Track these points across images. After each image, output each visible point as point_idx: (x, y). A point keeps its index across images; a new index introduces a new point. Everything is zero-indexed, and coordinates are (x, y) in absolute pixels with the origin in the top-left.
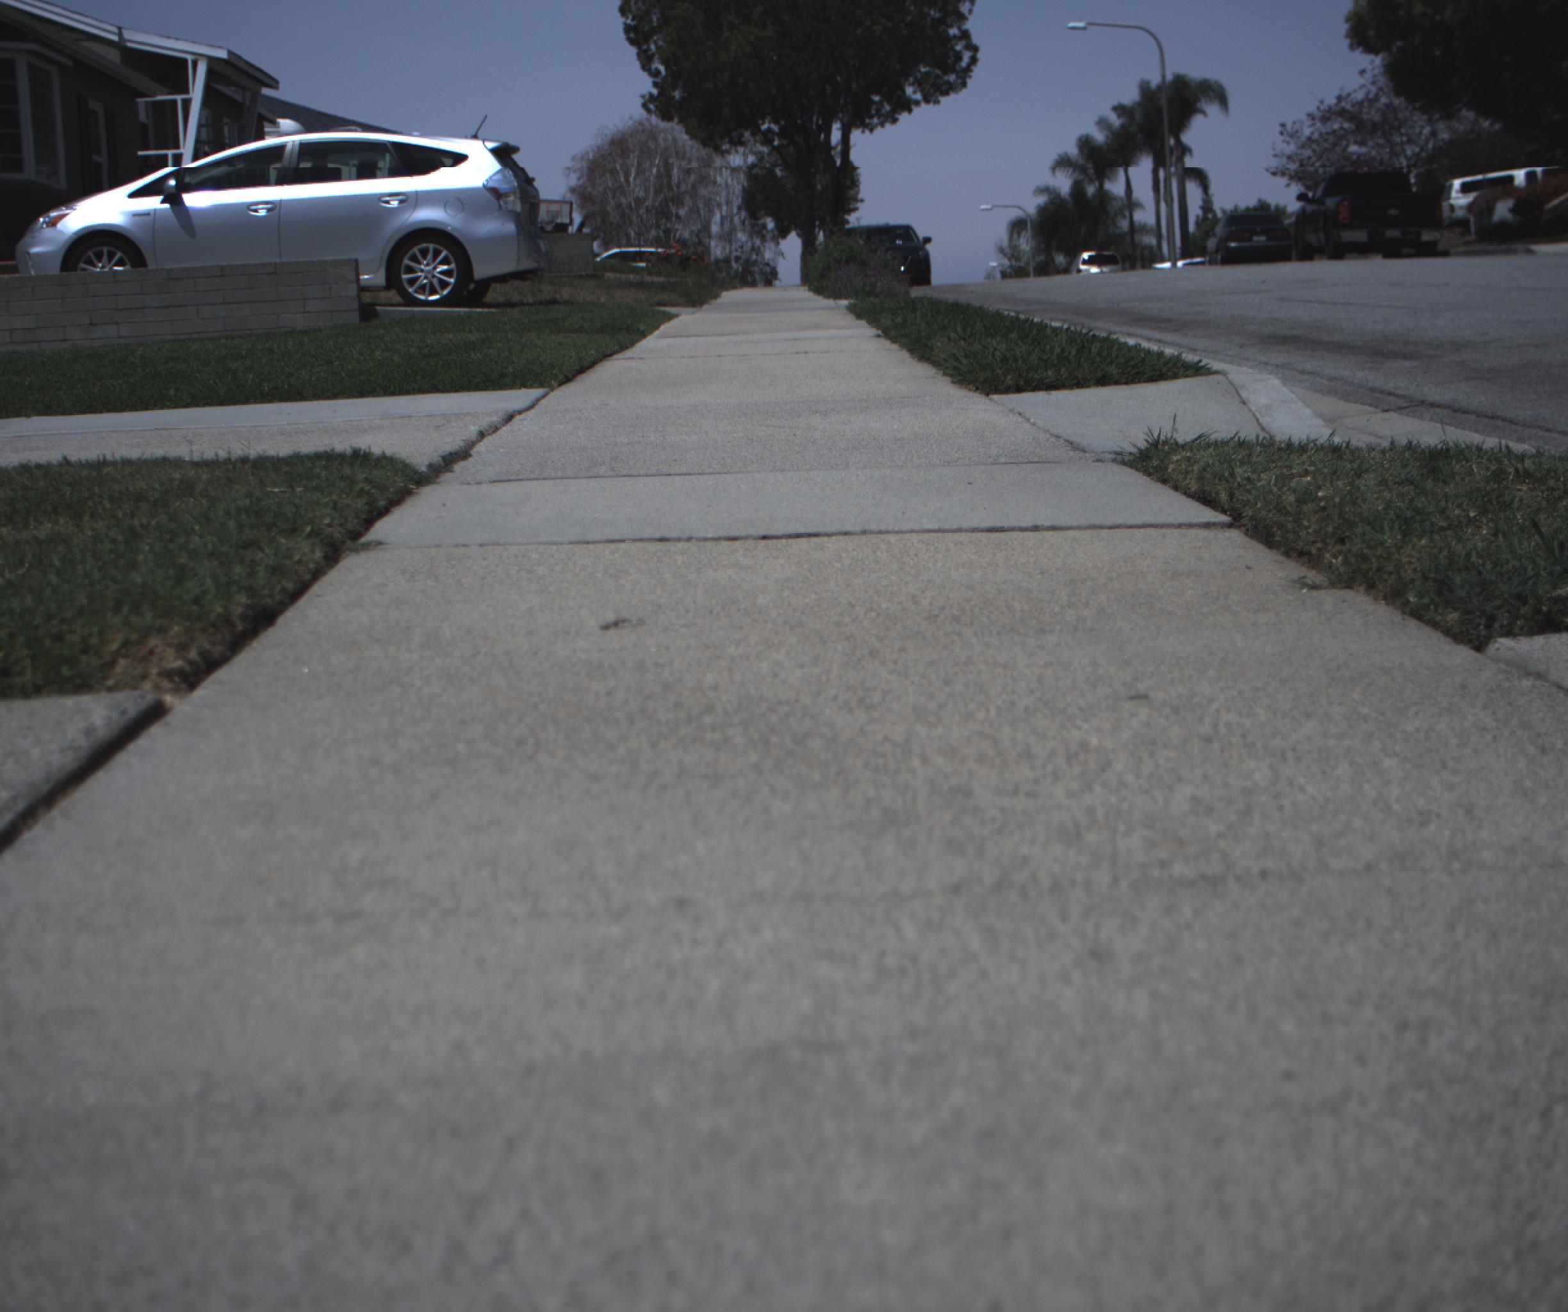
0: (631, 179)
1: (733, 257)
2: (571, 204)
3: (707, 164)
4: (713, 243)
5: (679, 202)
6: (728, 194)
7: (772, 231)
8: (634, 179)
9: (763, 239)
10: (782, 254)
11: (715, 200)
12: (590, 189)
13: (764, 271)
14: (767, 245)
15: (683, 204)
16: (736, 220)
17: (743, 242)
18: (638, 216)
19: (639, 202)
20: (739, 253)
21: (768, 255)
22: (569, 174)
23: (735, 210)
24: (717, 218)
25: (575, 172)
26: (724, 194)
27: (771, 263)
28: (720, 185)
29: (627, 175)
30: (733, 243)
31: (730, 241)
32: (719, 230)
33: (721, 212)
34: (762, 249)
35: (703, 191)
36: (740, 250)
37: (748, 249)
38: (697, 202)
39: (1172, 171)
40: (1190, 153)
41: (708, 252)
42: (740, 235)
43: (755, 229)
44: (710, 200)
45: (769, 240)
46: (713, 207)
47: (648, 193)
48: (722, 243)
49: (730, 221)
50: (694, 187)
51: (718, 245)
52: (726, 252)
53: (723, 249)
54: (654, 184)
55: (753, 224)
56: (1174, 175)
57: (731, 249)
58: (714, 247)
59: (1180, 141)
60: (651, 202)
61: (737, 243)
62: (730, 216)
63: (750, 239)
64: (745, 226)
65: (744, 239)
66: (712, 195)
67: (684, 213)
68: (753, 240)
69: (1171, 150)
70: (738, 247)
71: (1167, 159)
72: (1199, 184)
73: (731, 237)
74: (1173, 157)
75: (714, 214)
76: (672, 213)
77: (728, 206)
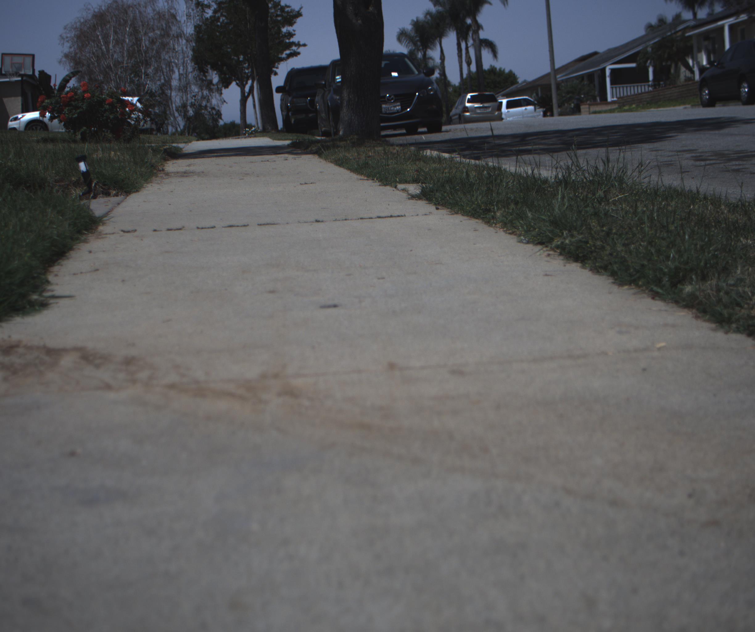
0: (111, 46)
1: (188, 104)
3: (166, 33)
4: (173, 94)
5: (147, 64)
6: (184, 58)
7: (217, 84)
8: (114, 47)
9: (211, 90)
10: (225, 101)
11: (174, 62)
12: (79, 56)
13: (211, 112)
14: (214, 94)
15: (150, 66)
16: (190, 75)
17: (196, 92)
19: (117, 63)
20: (193, 101)
21: (214, 102)
22: (63, 44)
23: (190, 69)
25: (68, 41)
26: (181, 57)
27: (216, 108)
28: (176, 52)
29: (107, 43)
30: (189, 93)
31: (186, 91)
32: (178, 85)
33: (179, 71)
34: (210, 97)
35: (165, 56)
36: (193, 98)
37: (199, 98)
38: (160, 63)
39: (471, 42)
40: (482, 29)
41: (170, 101)
42: (193, 87)
43: (205, 82)
44: (171, 62)
45: (214, 91)
46: (173, 67)
47: (123, 57)
48: (180, 94)
49: (186, 78)
50: (158, 52)
51: (177, 95)
52: (183, 101)
53: (181, 98)
54: (128, 51)
55: (203, 79)
56: (473, 45)
57: (187, 98)
58: (174, 97)
59: (475, 21)
60: (126, 64)
61: (191, 93)
62: (186, 74)
63: (200, 90)
64: (197, 81)
65: (196, 90)
66: (171, 58)
67: (151, 71)
68: (203, 91)
69: (469, 27)
70: (192, 96)
71: (467, 34)
72: (490, 50)
73: (187, 89)
74: (470, 34)
75: (173, 72)
76: (142, 72)
77: (183, 66)
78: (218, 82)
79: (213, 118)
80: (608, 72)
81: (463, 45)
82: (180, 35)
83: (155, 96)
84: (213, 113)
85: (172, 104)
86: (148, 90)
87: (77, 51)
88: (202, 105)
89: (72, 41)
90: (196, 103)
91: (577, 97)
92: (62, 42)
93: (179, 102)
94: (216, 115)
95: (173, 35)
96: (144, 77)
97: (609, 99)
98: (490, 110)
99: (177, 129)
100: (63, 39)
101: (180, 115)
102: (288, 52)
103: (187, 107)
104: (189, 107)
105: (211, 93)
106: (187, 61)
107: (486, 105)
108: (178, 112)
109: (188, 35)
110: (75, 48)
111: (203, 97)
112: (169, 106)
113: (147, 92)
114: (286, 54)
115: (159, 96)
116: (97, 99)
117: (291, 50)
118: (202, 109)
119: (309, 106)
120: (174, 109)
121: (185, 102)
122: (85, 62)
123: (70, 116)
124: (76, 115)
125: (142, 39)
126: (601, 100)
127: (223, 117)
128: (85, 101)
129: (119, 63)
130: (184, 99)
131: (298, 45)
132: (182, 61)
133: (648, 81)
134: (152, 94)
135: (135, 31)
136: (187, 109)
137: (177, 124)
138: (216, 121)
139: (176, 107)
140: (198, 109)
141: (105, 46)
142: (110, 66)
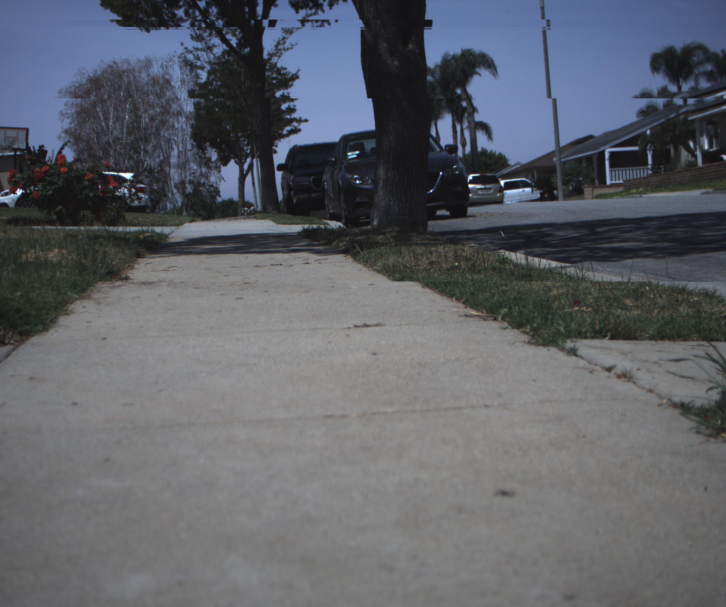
0: (111, 123)
1: (187, 181)
2: (27, 130)
3: (166, 111)
4: (172, 171)
5: (147, 141)
6: (183, 135)
7: (215, 162)
8: (114, 123)
9: (209, 168)
10: (223, 178)
11: (173, 139)
12: (78, 131)
13: (210, 190)
14: (213, 172)
15: (149, 142)
16: (189, 154)
17: (194, 170)
18: (115, 150)
19: (117, 140)
20: (192, 178)
21: (213, 179)
23: (189, 147)
24: (175, 153)
25: (68, 118)
26: (180, 135)
27: (214, 185)
28: (176, 129)
29: (106, 119)
30: (187, 170)
31: (185, 168)
32: (177, 162)
33: (178, 149)
34: (209, 175)
35: (164, 133)
36: (192, 175)
37: (198, 175)
38: (160, 140)
39: (466, 124)
40: (478, 112)
41: (169, 178)
42: (192, 164)
43: (203, 159)
44: (170, 139)
45: (213, 168)
46: (172, 144)
47: (122, 133)
48: (179, 171)
49: (185, 155)
50: (158, 130)
51: (176, 172)
52: (182, 177)
53: (180, 176)
54: (128, 127)
55: (202, 156)
56: (467, 127)
57: (186, 175)
58: (173, 174)
59: (470, 104)
60: (125, 140)
61: (190, 170)
62: (185, 151)
63: (199, 167)
64: (196, 159)
65: (195, 168)
66: (171, 135)
67: (150, 148)
68: (202, 169)
69: (464, 110)
70: (190, 173)
71: (462, 116)
72: (484, 132)
73: (186, 166)
74: (466, 115)
75: (173, 149)
76: (141, 148)
77: (183, 143)
78: (217, 160)
79: (211, 195)
80: (607, 155)
81: (458, 128)
82: (179, 113)
83: (154, 173)
84: (211, 190)
85: (170, 181)
86: (147, 167)
87: (78, 127)
88: (201, 182)
89: (72, 117)
90: (194, 180)
91: (576, 179)
92: (62, 118)
93: (177, 179)
94: (214, 191)
95: (173, 113)
96: (143, 154)
97: (608, 182)
98: (492, 191)
99: (175, 205)
100: (63, 114)
101: (178, 192)
102: (288, 128)
103: (185, 183)
104: (187, 185)
105: (210, 171)
106: (186, 138)
107: (488, 186)
108: (177, 189)
109: (188, 113)
110: (75, 124)
111: (202, 175)
112: (167, 183)
113: (146, 169)
114: (287, 131)
115: (158, 173)
116: (75, 174)
117: (291, 126)
118: (201, 186)
119: (312, 185)
120: (173, 185)
121: (183, 179)
122: (85, 138)
123: (44, 194)
124: (51, 192)
125: (142, 116)
126: (599, 184)
127: (221, 194)
128: (61, 176)
129: (119, 139)
130: (183, 176)
131: (300, 121)
132: (182, 138)
133: (647, 164)
134: (150, 171)
135: (135, 109)
136: (185, 186)
137: (174, 201)
138: (214, 198)
139: (175, 184)
140: (197, 185)
141: (105, 122)
142: (109, 142)
